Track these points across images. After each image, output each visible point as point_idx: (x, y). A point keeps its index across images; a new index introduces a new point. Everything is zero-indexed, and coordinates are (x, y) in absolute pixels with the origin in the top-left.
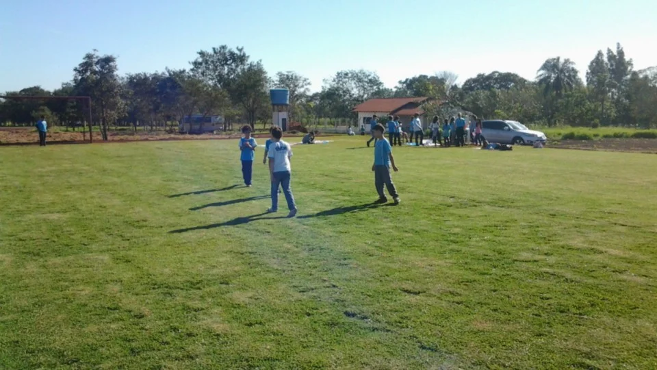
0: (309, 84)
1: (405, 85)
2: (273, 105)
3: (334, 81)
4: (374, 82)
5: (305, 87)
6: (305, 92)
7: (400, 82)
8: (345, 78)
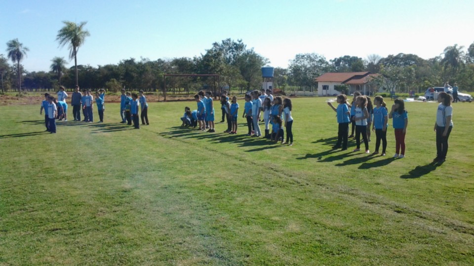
0: (269, 62)
1: (334, 63)
2: (263, 77)
3: (294, 60)
8: (302, 58)
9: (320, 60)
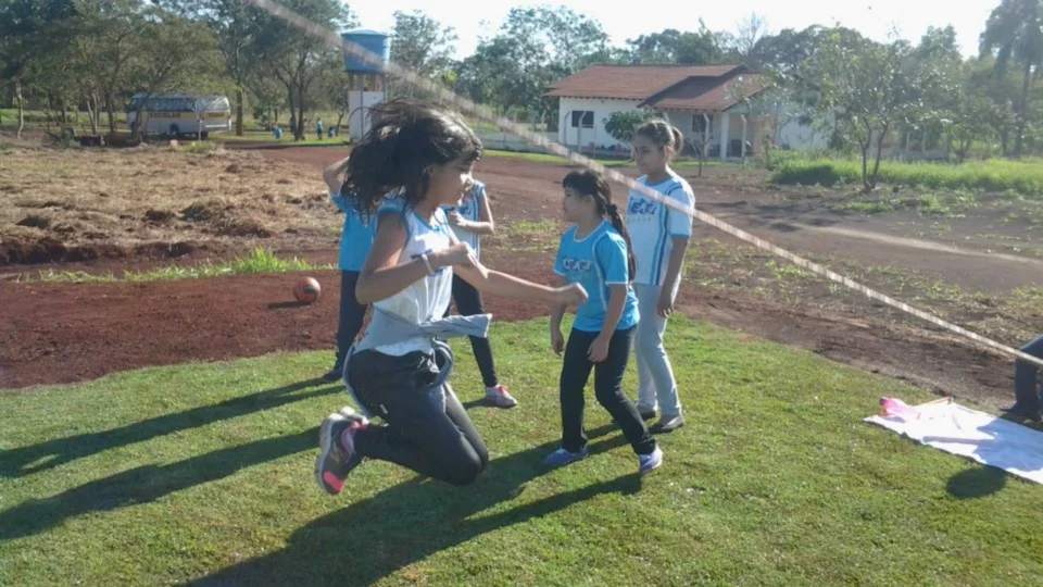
0: (456, 37)
1: (637, 47)
2: (351, 73)
3: (505, 27)
4: (589, 32)
5: (448, 43)
6: (447, 52)
7: (628, 41)
8: (527, 20)
9: (583, 26)
